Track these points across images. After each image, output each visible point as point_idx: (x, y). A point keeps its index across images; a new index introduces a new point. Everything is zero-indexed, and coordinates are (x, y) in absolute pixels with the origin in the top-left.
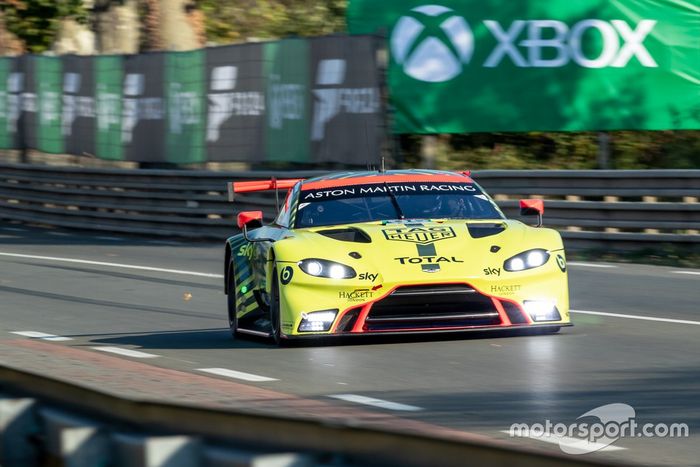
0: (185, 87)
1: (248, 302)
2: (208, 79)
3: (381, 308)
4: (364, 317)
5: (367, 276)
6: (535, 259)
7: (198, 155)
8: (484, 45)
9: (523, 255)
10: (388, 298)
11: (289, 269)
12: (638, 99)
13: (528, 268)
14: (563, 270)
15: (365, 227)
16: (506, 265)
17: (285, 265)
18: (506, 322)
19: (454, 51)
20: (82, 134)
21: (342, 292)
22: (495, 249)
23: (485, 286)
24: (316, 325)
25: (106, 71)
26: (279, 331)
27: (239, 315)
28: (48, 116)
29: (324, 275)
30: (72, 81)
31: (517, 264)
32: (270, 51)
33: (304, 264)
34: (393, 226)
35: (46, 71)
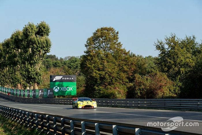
0: (37, 92)
2: (39, 91)
3: (85, 106)
4: (83, 107)
5: (84, 104)
7: (38, 97)
8: (60, 89)
9: (94, 103)
12: (71, 93)
15: (83, 101)
18: (93, 108)
19: (58, 89)
20: (29, 96)
23: (92, 105)
24: (80, 108)
25: (31, 91)
27: (73, 107)
28: (26, 94)
30: (28, 92)
32: (44, 89)
33: (79, 103)
34: (85, 101)
35: (26, 91)
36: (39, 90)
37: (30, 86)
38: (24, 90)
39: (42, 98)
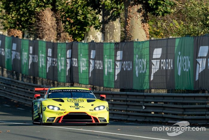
0: (141, 57)
1: (37, 116)
2: (151, 54)
3: (65, 117)
4: (62, 119)
5: (62, 110)
6: (102, 108)
7: (147, 86)
9: (99, 107)
10: (67, 115)
11: (45, 107)
13: (100, 110)
14: (108, 111)
16: (95, 109)
17: (44, 107)
18: (94, 122)
20: (97, 76)
21: (57, 113)
22: (92, 105)
23: (89, 113)
25: (108, 50)
26: (42, 122)
27: (34, 119)
29: (53, 109)
31: (97, 109)
32: (177, 41)
33: (48, 106)
35: (82, 47)
36: (153, 45)
37: (105, 22)
38: (71, 46)
39: (163, 92)
